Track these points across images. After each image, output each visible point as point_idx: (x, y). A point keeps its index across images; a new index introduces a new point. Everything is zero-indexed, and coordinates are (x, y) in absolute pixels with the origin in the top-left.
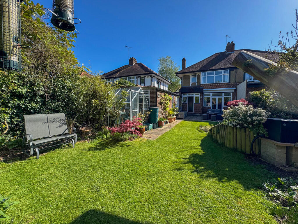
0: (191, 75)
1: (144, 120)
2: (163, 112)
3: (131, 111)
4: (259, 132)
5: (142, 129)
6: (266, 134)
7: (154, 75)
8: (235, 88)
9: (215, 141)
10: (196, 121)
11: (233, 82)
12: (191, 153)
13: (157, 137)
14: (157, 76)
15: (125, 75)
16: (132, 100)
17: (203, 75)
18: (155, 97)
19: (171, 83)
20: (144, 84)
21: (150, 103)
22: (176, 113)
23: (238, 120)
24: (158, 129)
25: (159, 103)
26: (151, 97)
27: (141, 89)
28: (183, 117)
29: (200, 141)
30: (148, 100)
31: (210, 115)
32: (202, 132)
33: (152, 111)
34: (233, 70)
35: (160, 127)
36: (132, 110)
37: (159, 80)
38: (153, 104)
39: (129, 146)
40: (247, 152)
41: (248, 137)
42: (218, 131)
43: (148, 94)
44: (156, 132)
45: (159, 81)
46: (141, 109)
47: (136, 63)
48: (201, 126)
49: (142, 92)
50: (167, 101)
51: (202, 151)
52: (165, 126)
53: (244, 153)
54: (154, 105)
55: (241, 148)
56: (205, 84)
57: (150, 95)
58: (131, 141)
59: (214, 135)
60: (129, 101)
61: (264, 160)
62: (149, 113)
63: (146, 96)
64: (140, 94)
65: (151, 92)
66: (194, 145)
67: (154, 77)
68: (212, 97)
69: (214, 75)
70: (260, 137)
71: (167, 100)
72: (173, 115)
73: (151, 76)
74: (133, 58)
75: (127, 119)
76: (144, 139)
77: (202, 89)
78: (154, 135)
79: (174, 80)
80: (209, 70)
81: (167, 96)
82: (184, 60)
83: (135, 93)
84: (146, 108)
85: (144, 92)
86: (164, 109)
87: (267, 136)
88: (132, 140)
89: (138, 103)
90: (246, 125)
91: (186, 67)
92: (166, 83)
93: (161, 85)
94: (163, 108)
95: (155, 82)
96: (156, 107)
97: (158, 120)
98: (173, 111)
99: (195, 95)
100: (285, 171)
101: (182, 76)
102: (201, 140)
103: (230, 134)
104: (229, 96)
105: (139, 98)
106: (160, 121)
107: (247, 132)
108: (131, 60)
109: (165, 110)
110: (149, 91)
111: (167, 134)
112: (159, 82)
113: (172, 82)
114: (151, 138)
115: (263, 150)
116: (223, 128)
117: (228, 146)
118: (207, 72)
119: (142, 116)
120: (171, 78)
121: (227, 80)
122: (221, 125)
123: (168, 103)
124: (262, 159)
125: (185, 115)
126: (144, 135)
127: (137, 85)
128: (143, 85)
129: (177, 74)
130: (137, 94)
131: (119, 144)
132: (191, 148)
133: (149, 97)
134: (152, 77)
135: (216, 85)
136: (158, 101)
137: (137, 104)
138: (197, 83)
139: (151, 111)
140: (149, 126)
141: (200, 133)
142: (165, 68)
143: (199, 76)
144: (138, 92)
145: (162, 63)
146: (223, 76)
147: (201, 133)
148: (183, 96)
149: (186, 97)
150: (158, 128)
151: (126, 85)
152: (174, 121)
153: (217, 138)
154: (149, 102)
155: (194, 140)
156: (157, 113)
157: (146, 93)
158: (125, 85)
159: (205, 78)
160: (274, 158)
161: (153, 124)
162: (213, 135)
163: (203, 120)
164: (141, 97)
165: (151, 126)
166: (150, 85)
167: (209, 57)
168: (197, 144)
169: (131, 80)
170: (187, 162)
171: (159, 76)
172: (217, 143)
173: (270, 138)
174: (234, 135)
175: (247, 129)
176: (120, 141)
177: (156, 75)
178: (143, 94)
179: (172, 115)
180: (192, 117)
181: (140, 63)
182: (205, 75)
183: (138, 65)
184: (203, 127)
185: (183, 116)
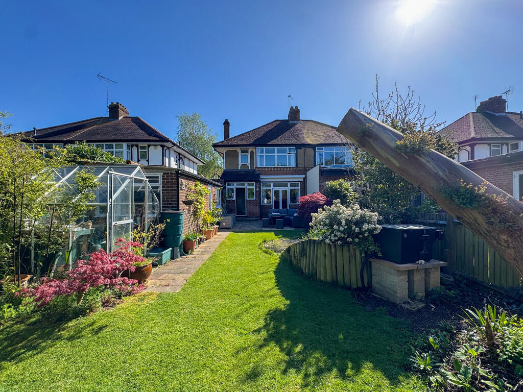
0: (239, 151)
1: (149, 244)
2: (192, 219)
3: (111, 224)
4: (368, 249)
5: (144, 267)
6: (379, 252)
7: (169, 145)
8: (304, 176)
9: (298, 271)
10: (254, 232)
11: (301, 166)
12: (266, 311)
13: (185, 282)
14: (175, 148)
15: (98, 137)
16: (114, 197)
17: (260, 152)
18: (174, 190)
19: (204, 163)
20: (148, 161)
21: (163, 201)
22: (216, 220)
23: (340, 231)
24: (183, 257)
25: (184, 202)
26: (166, 190)
27: (139, 171)
28: (230, 226)
29: (273, 275)
30: (158, 195)
31: (274, 218)
32: (270, 254)
33: (168, 220)
34: (301, 149)
35: (187, 253)
36: (113, 224)
37: (181, 156)
38: (170, 204)
39: (101, 328)
40: (352, 285)
41: (354, 259)
42: (303, 252)
43: (158, 182)
44: (179, 268)
45: (180, 158)
46: (141, 216)
47: (126, 115)
48: (265, 241)
49: (143, 177)
50: (200, 197)
51: (284, 298)
52: (198, 249)
53: (349, 288)
54: (172, 207)
55: (344, 279)
56: (262, 168)
57: (163, 184)
58: (111, 310)
59: (295, 259)
60: (105, 200)
61: (379, 297)
62: (161, 226)
63: (153, 188)
64: (136, 181)
65: (165, 179)
66: (266, 288)
67: (169, 148)
68: (273, 190)
69: (276, 154)
70: (371, 257)
71: (201, 195)
72: (212, 224)
73: (163, 146)
74: (118, 103)
75: (99, 246)
76: (151, 294)
77: (258, 175)
78: (176, 277)
79: (207, 158)
80: (269, 144)
81: (201, 186)
82: (227, 124)
83: (124, 180)
84: (154, 213)
85: (147, 177)
86: (195, 213)
87: (380, 255)
88: (114, 305)
89: (131, 204)
90: (351, 240)
91: (230, 137)
92: (193, 162)
93: (184, 165)
94: (192, 212)
95: (172, 159)
96: (178, 210)
97: (183, 237)
98: (213, 215)
99: (249, 185)
100: (413, 311)
101: (224, 150)
102: (275, 272)
103: (326, 256)
104: (296, 188)
105: (135, 192)
106: (189, 240)
107: (352, 251)
108: (114, 110)
109: (197, 215)
110: (160, 175)
111: (206, 267)
112: (179, 160)
113: (204, 160)
114: (168, 288)
115: (374, 279)
116: (312, 247)
117: (323, 278)
118: (264, 148)
119: (144, 234)
120: (203, 153)
121: (293, 164)
122: (307, 242)
123: (202, 199)
124: (376, 296)
125: (234, 222)
126: (149, 281)
127: (128, 162)
128: (144, 163)
129: (215, 146)
130: (129, 183)
131: (64, 329)
132: (262, 296)
133: (161, 189)
134: (165, 149)
135: (279, 169)
136: (182, 198)
137: (127, 206)
138: (249, 165)
139: (167, 222)
140: (162, 254)
141: (267, 256)
142: (190, 135)
143: (252, 153)
144: (130, 178)
145: (184, 125)
146: (287, 156)
147: (269, 256)
148: (228, 187)
149: (232, 190)
150: (184, 255)
151: (98, 160)
152: (215, 234)
153: (302, 265)
154: (161, 200)
155: (262, 273)
156: (179, 224)
157: (153, 180)
158: (93, 158)
159: (262, 158)
160: (394, 291)
161: (171, 249)
162: (293, 259)
163: (264, 229)
164: (140, 189)
165: (167, 253)
166: (161, 164)
167: (267, 125)
168: (269, 283)
169: (114, 150)
170: (265, 340)
171: (180, 148)
172: (302, 273)
173: (386, 257)
174: (331, 258)
175: (351, 246)
176: (70, 320)
177: (174, 144)
178: (145, 183)
179: (210, 224)
180: (244, 223)
181: (137, 118)
182: (262, 152)
183: (132, 120)
184: (269, 243)
185: (230, 224)
